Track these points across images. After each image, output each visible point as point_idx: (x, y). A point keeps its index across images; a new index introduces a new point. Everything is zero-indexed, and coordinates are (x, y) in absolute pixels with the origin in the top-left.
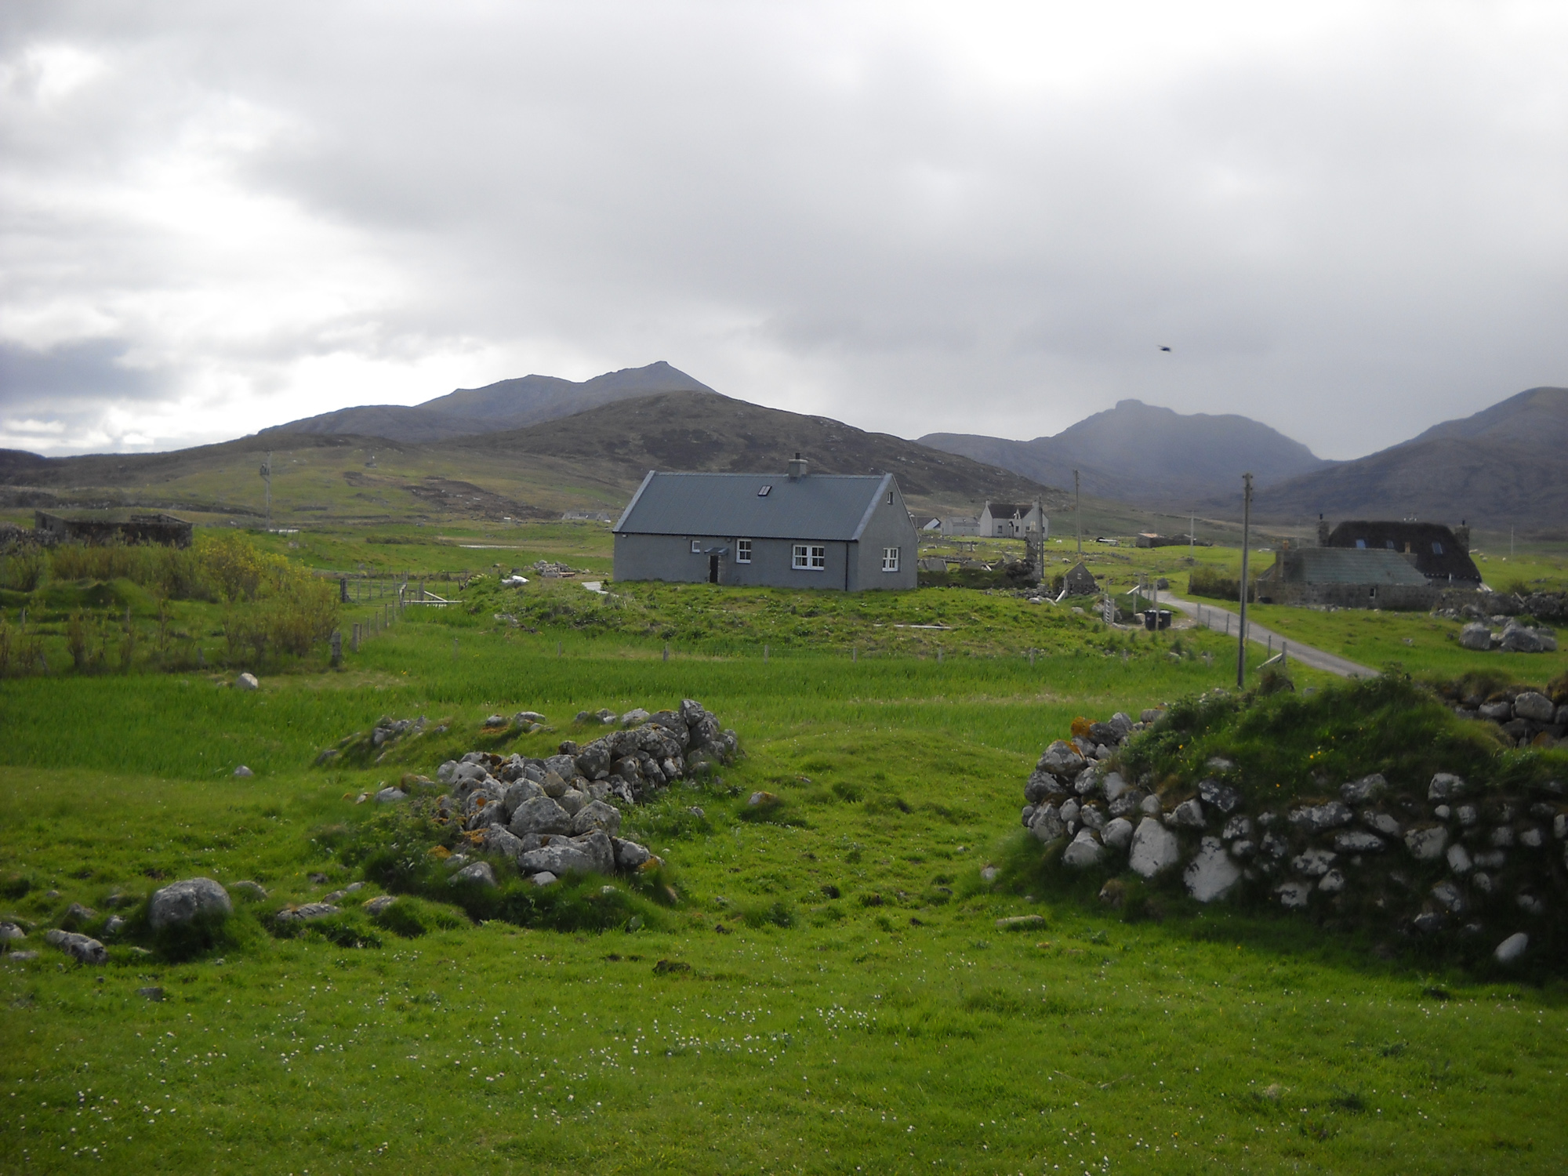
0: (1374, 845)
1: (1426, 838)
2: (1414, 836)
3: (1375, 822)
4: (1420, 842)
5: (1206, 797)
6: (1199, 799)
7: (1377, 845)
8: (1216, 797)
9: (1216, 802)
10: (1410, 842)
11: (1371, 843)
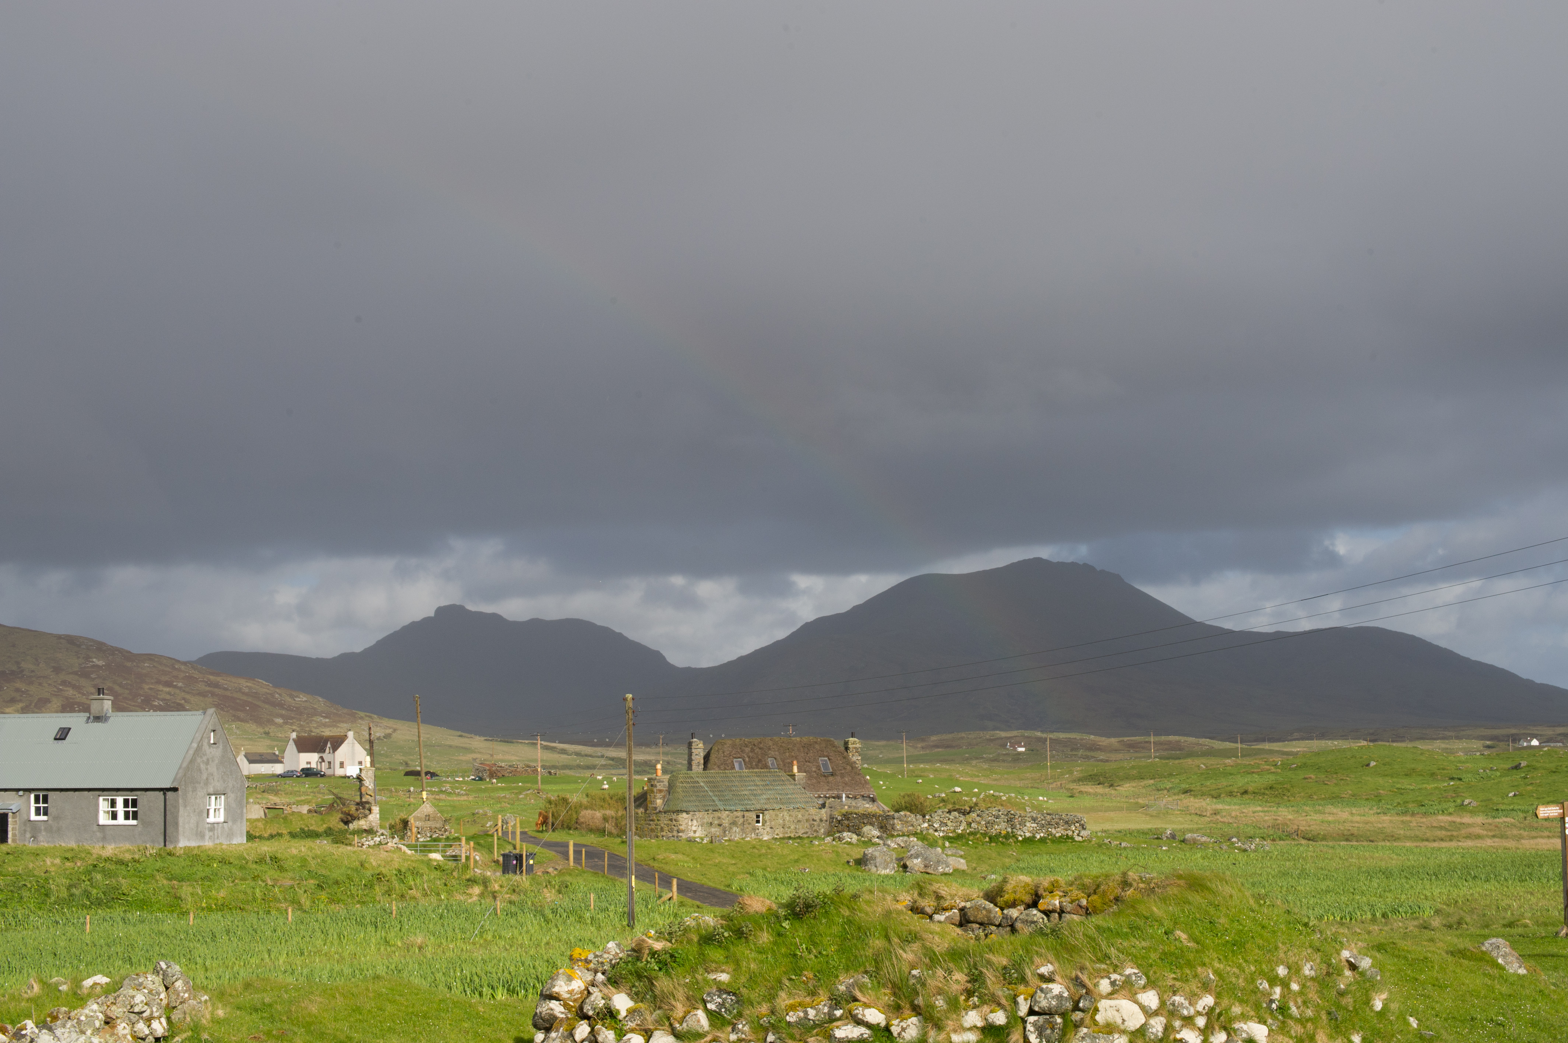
0: (865, 1036)
1: (909, 1026)
2: (898, 1025)
3: (864, 1015)
4: (903, 1029)
5: (711, 1006)
6: (706, 1009)
7: (867, 1036)
8: (722, 1005)
9: (720, 1010)
10: (895, 1030)
11: (862, 1035)
